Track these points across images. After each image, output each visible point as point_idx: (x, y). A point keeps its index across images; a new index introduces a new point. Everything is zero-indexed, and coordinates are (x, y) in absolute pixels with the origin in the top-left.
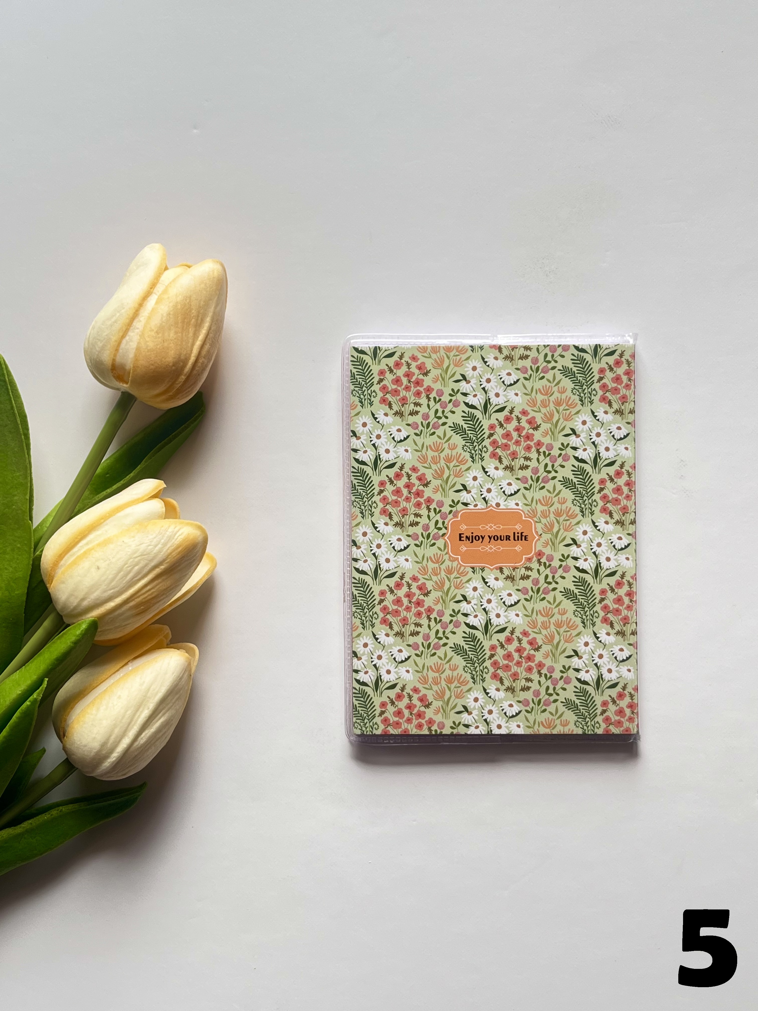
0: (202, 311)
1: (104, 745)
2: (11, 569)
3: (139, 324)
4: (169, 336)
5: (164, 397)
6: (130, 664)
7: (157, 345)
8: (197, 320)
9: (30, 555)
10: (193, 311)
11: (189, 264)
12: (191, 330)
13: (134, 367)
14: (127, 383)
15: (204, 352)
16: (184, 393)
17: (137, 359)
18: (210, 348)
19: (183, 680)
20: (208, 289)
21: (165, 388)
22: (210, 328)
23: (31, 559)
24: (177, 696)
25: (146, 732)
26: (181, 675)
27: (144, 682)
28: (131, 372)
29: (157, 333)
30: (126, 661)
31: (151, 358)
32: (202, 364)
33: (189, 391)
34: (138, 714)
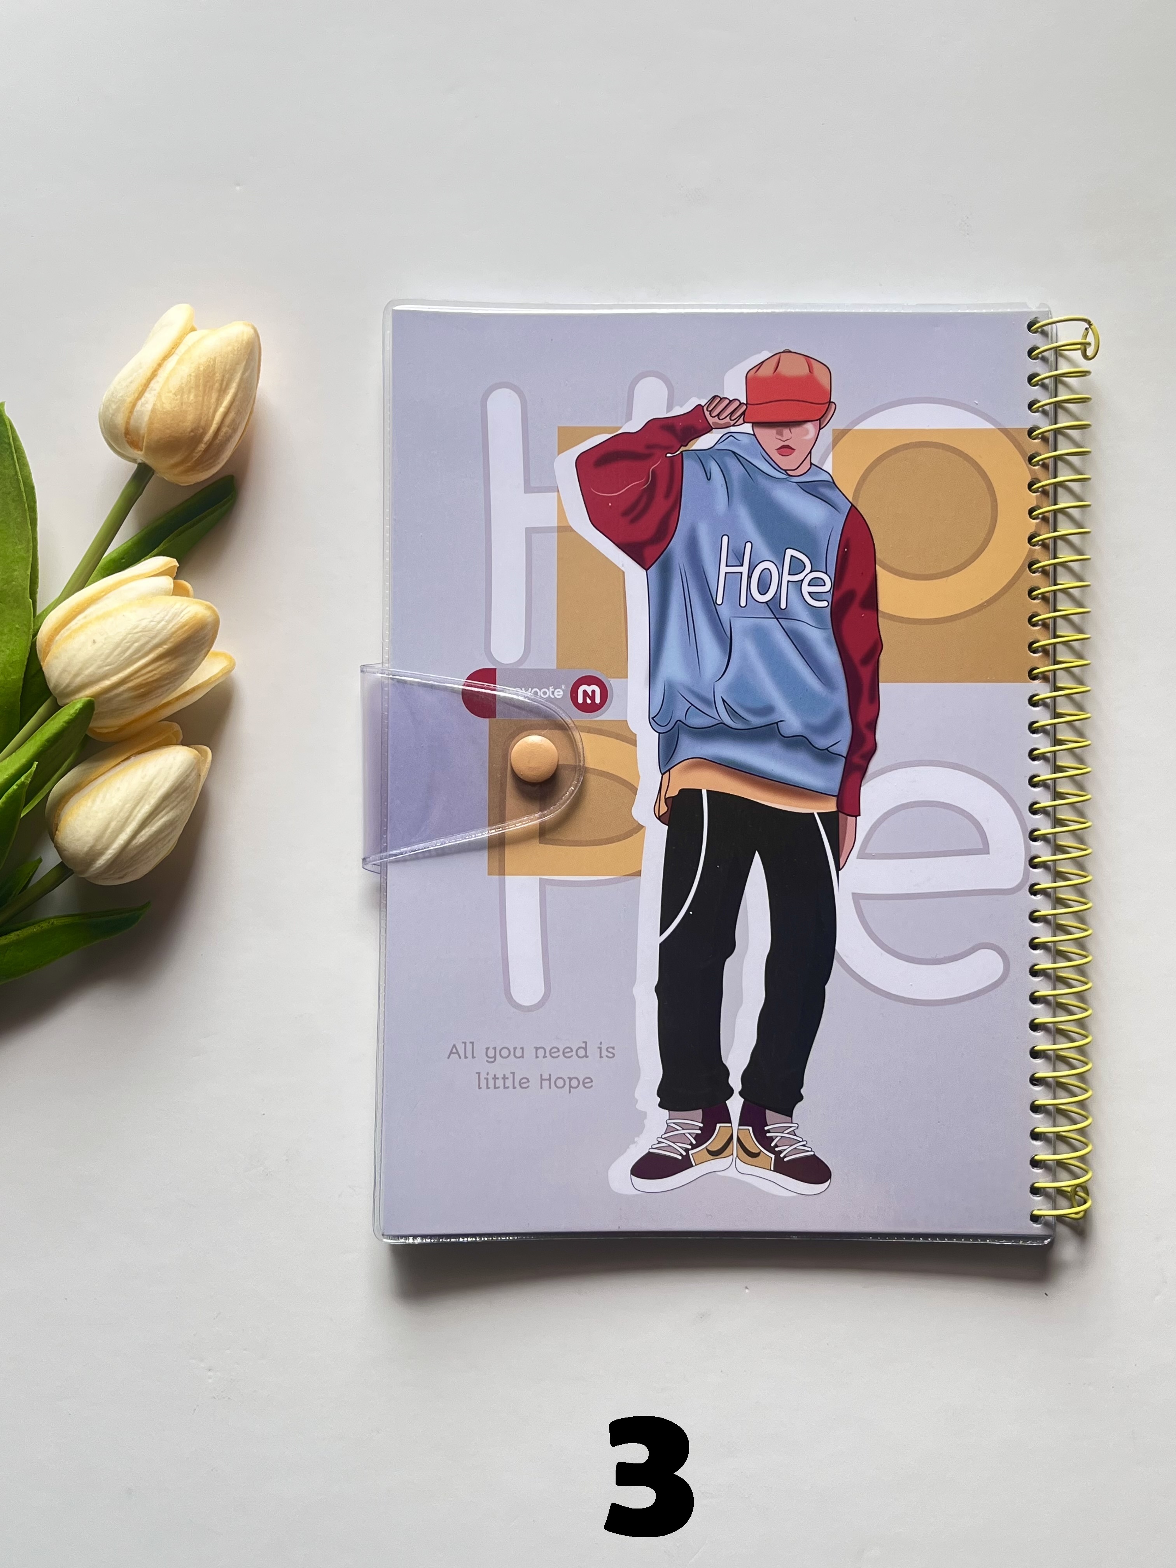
0: (228, 375)
1: (99, 838)
3: (156, 385)
4: (188, 398)
6: (133, 758)
8: (221, 385)
9: (28, 636)
10: (217, 375)
11: (218, 325)
12: (214, 396)
13: (148, 431)
14: (141, 450)
15: (227, 422)
16: (204, 467)
17: (152, 423)
18: (235, 418)
20: (236, 353)
21: (182, 457)
22: (235, 396)
24: (184, 795)
25: (147, 829)
26: (188, 772)
27: (145, 775)
28: (145, 436)
29: (175, 394)
30: (128, 755)
31: (167, 422)
32: (225, 434)
33: (211, 464)
34: (138, 808)
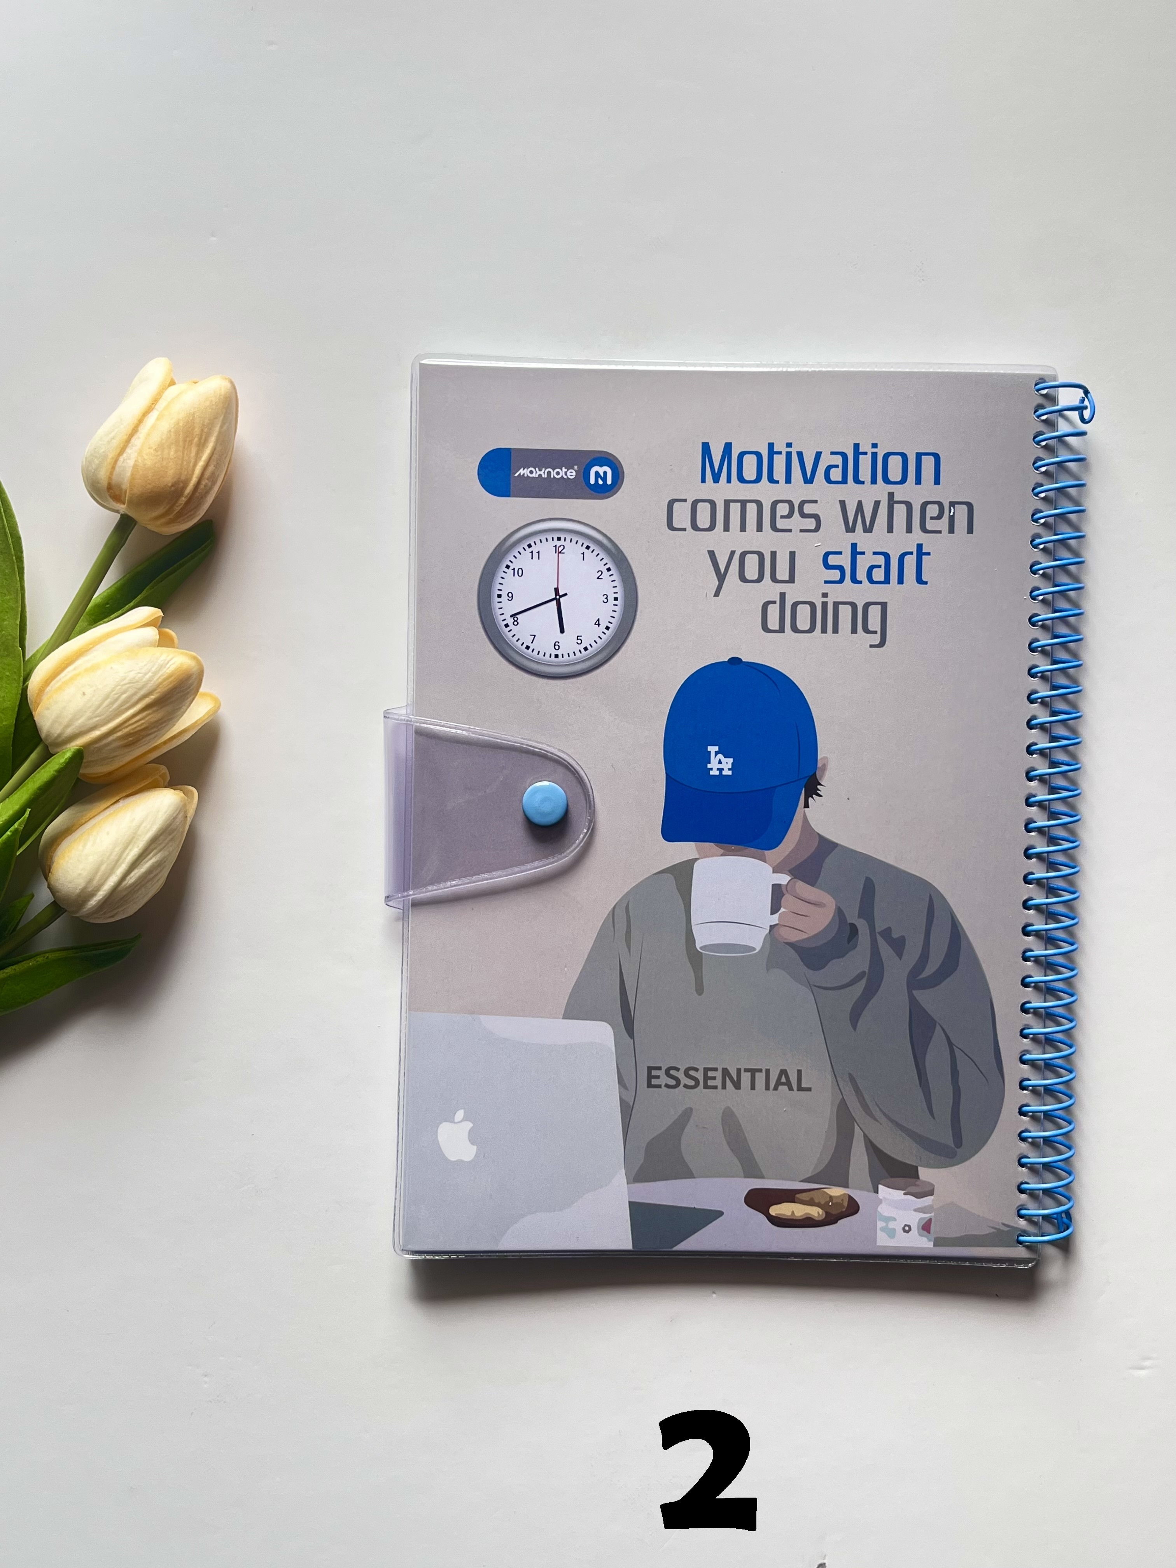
0: (206, 429)
1: (90, 881)
3: (138, 441)
4: (169, 454)
5: (163, 520)
6: (121, 801)
7: (156, 463)
8: (200, 439)
9: (19, 684)
10: (196, 429)
11: (195, 380)
12: (194, 450)
13: (130, 486)
14: (124, 504)
15: (208, 473)
16: (186, 516)
17: (133, 478)
18: (215, 470)
19: (177, 820)
20: (214, 407)
21: (164, 510)
22: (214, 449)
23: (21, 688)
24: (171, 837)
25: (136, 871)
26: (174, 815)
27: (134, 819)
28: (128, 491)
29: (156, 450)
30: (117, 798)
31: (148, 477)
32: (205, 486)
33: (191, 515)
34: (127, 852)
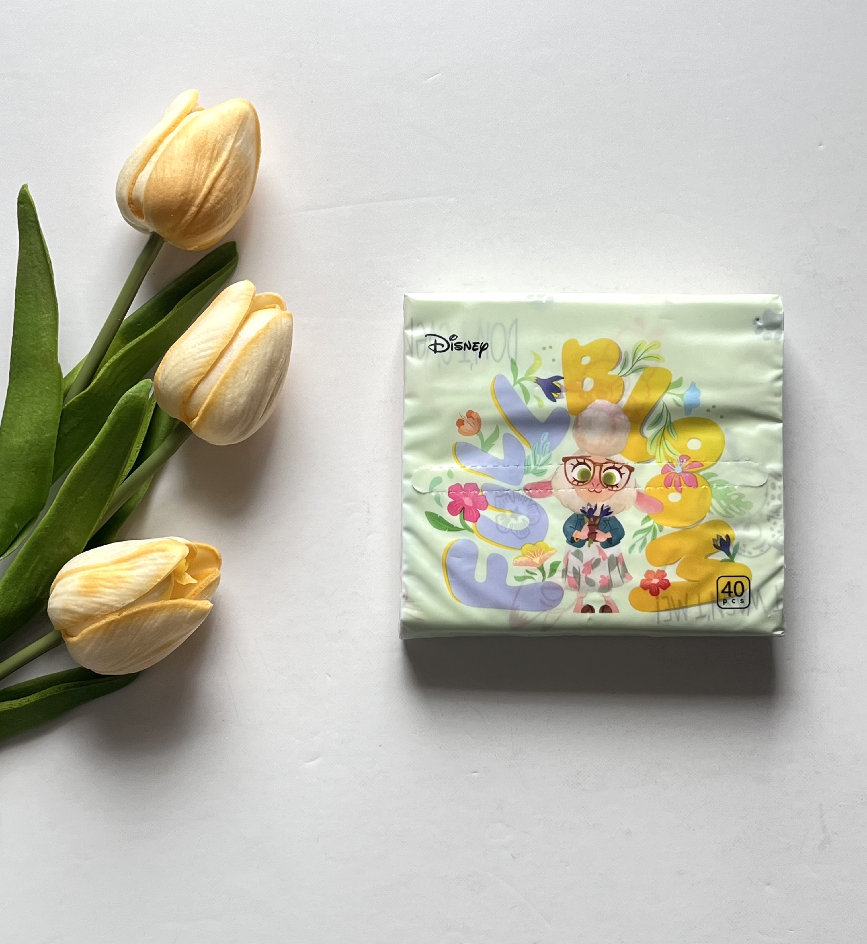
0: (219, 144)
2: (40, 412)
3: (155, 158)
8: (213, 152)
10: (209, 144)
12: (206, 163)
14: (143, 217)
15: (219, 185)
20: (227, 124)
22: (227, 162)
28: (144, 203)
